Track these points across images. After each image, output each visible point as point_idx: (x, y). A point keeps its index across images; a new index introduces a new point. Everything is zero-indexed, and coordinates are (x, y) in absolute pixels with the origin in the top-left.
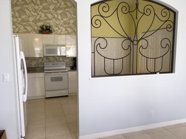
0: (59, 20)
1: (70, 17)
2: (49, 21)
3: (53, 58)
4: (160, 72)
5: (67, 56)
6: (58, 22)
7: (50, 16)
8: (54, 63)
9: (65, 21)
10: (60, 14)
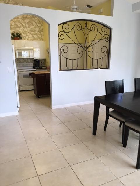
0: (27, 28)
1: (35, 25)
2: (18, 29)
3: (23, 60)
4: (101, 68)
5: (34, 58)
6: (26, 30)
7: (19, 24)
8: (24, 64)
9: (31, 29)
10: (27, 23)
